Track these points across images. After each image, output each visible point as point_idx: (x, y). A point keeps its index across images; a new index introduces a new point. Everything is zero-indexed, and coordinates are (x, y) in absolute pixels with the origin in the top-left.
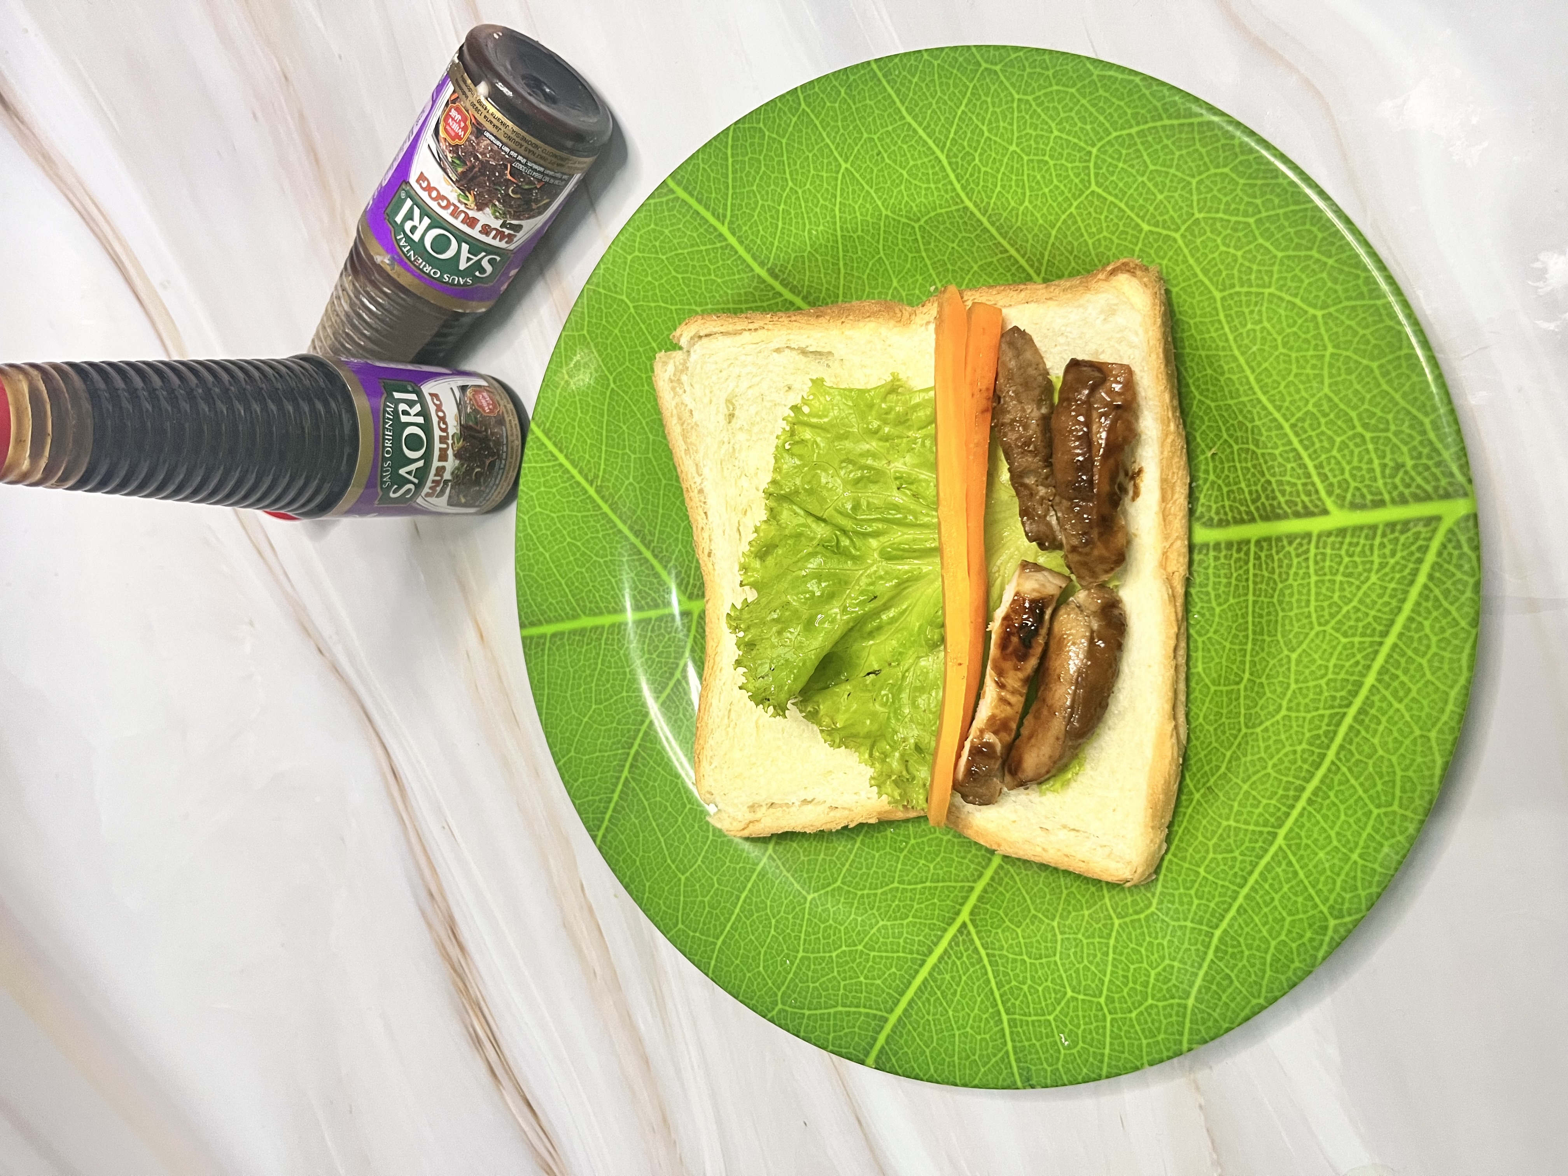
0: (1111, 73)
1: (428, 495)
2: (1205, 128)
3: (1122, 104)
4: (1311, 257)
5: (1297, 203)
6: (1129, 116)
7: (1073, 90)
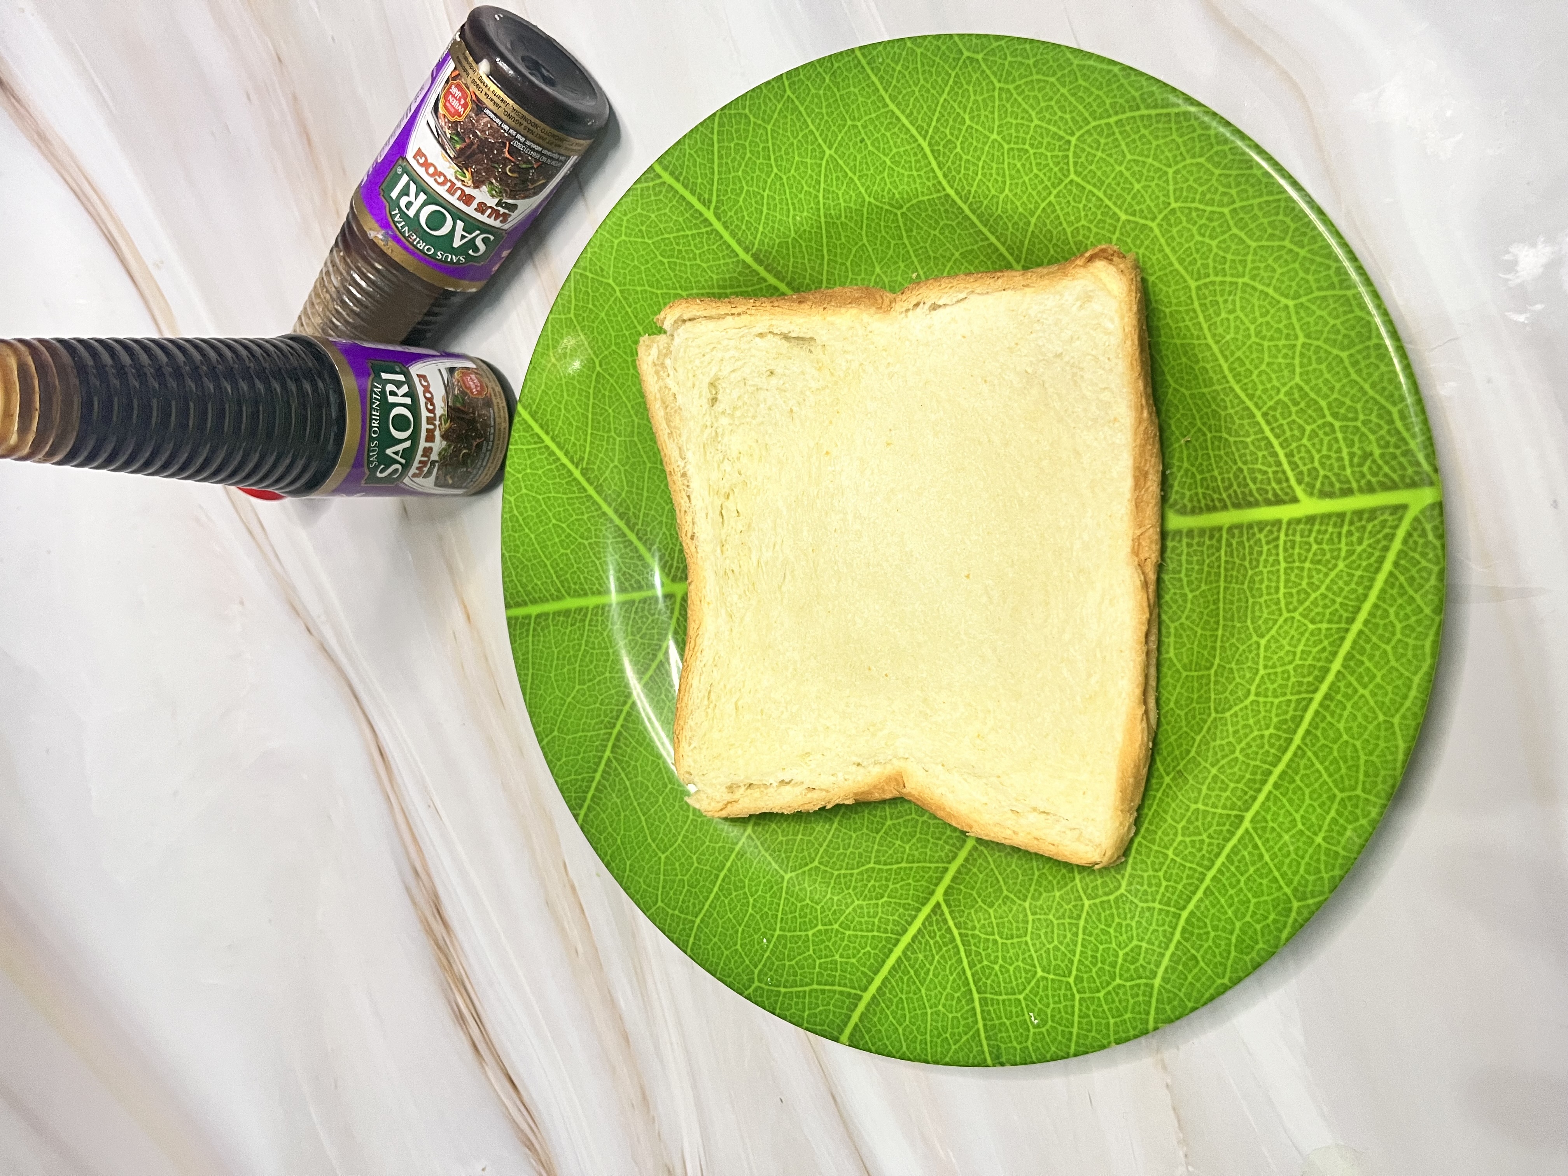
0: (1091, 62)
1: (415, 475)
2: (1182, 118)
3: (1101, 93)
4: (1283, 247)
5: (1270, 193)
6: (1108, 106)
7: (1053, 80)
